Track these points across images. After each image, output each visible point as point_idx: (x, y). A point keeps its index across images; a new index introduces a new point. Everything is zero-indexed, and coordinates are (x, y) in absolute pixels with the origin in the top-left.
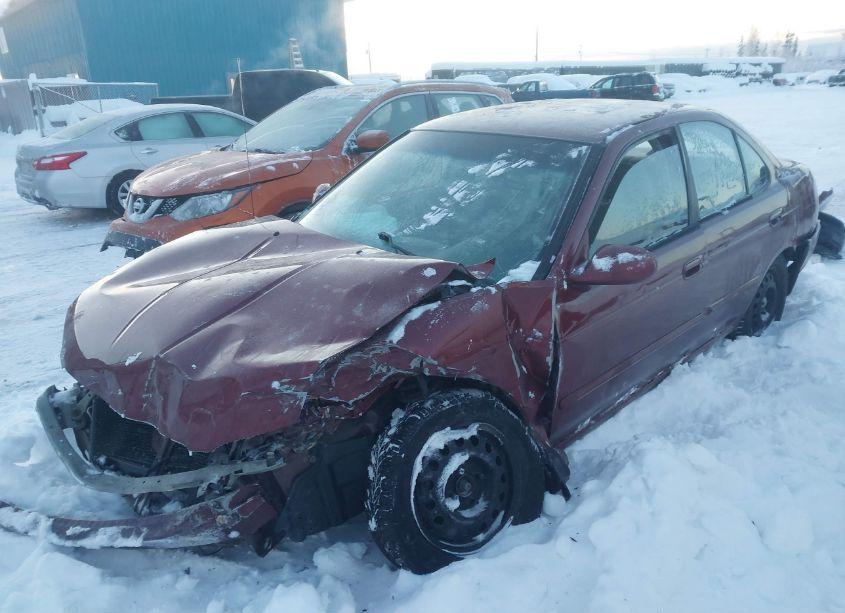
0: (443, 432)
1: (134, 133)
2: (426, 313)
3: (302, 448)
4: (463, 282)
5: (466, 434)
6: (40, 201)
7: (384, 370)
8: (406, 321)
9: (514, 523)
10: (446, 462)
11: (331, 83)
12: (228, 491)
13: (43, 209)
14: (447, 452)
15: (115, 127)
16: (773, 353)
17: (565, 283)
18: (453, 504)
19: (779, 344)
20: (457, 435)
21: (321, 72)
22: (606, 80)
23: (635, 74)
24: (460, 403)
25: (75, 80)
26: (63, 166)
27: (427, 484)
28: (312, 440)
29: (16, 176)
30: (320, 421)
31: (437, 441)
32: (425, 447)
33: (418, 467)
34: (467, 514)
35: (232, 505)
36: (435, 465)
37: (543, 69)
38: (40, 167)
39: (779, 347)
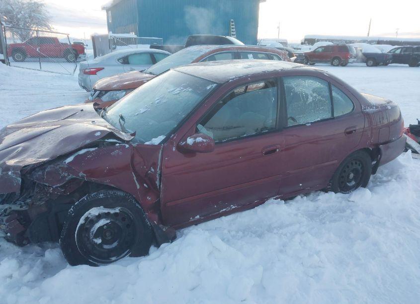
0: (98, 208)
1: (126, 61)
2: (88, 152)
3: (38, 203)
4: (115, 140)
5: (112, 211)
6: (84, 87)
7: (66, 175)
8: (76, 154)
9: (131, 256)
10: (97, 221)
11: (231, 43)
12: (6, 216)
13: (85, 91)
14: (99, 217)
15: (118, 58)
16: (344, 203)
17: (174, 148)
18: (99, 241)
19: (349, 199)
20: (106, 211)
21: (227, 37)
22: (398, 48)
23: (416, 46)
24: (109, 196)
25: (132, 35)
26: (94, 73)
27: (85, 229)
28: (43, 201)
29: (79, 76)
30: (47, 193)
31: (94, 212)
32: (87, 213)
33: (82, 221)
34: (106, 247)
35: (7, 221)
36: (91, 222)
37: (367, 41)
38: (86, 73)
39: (349, 201)
